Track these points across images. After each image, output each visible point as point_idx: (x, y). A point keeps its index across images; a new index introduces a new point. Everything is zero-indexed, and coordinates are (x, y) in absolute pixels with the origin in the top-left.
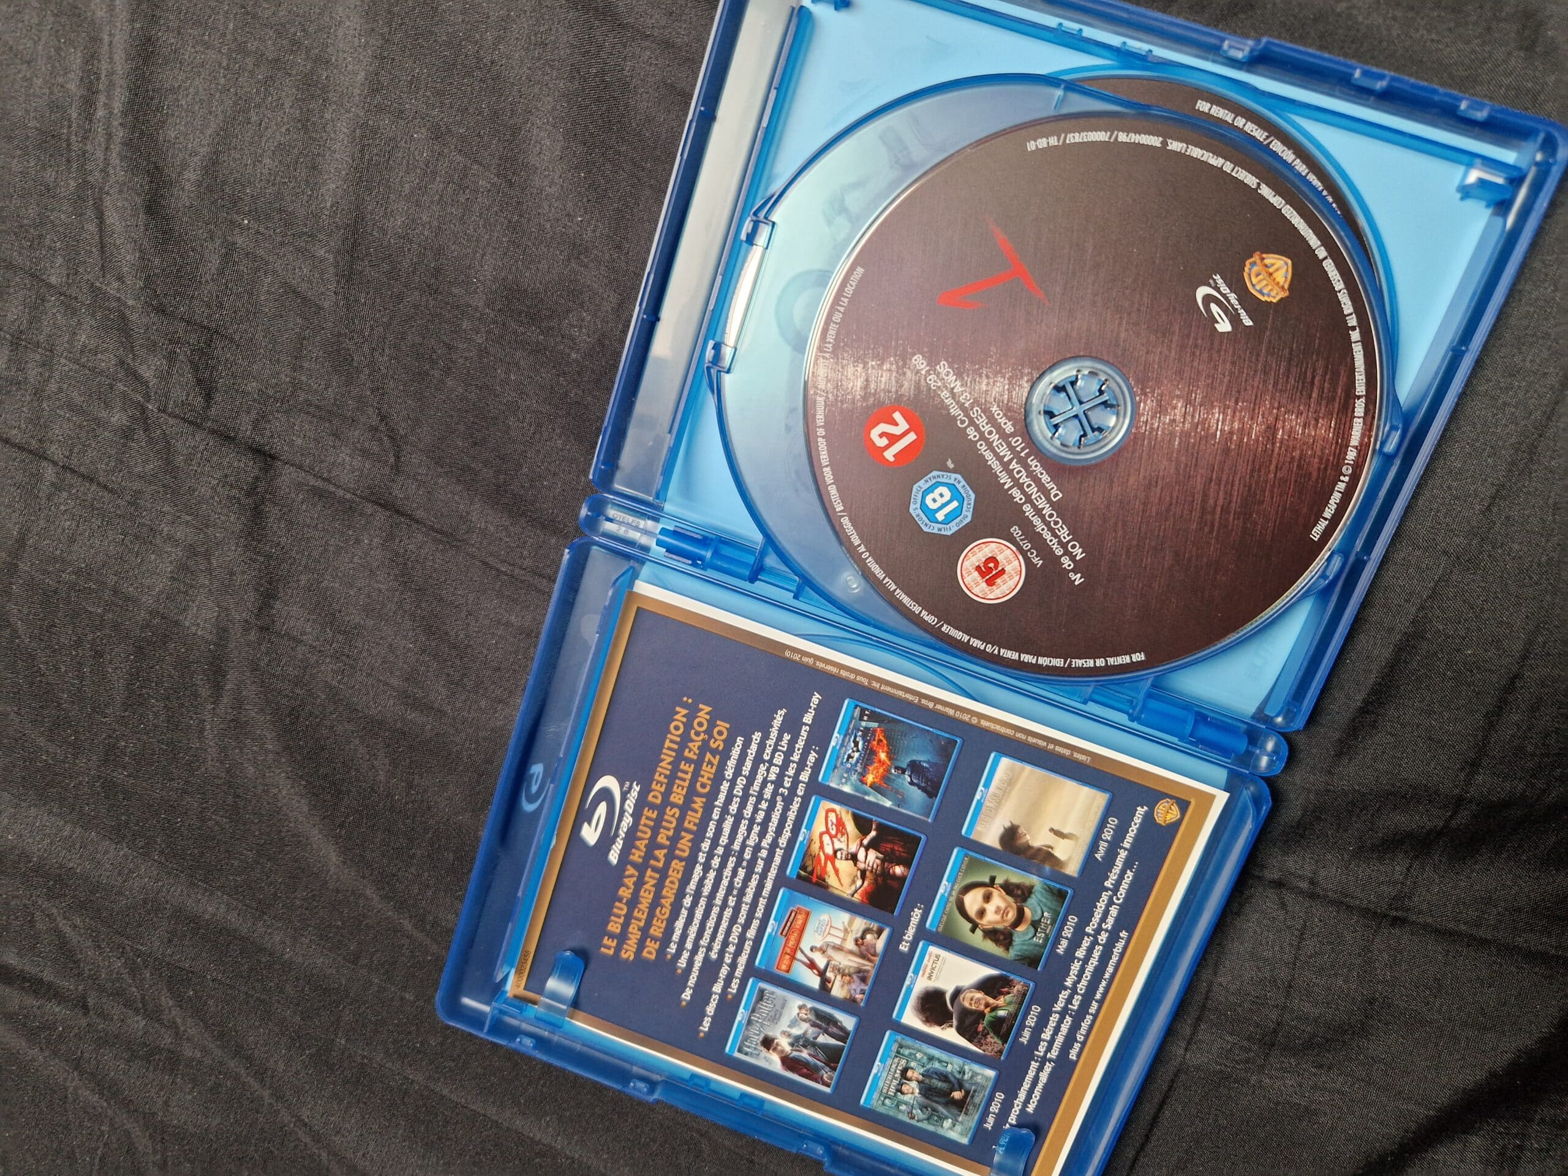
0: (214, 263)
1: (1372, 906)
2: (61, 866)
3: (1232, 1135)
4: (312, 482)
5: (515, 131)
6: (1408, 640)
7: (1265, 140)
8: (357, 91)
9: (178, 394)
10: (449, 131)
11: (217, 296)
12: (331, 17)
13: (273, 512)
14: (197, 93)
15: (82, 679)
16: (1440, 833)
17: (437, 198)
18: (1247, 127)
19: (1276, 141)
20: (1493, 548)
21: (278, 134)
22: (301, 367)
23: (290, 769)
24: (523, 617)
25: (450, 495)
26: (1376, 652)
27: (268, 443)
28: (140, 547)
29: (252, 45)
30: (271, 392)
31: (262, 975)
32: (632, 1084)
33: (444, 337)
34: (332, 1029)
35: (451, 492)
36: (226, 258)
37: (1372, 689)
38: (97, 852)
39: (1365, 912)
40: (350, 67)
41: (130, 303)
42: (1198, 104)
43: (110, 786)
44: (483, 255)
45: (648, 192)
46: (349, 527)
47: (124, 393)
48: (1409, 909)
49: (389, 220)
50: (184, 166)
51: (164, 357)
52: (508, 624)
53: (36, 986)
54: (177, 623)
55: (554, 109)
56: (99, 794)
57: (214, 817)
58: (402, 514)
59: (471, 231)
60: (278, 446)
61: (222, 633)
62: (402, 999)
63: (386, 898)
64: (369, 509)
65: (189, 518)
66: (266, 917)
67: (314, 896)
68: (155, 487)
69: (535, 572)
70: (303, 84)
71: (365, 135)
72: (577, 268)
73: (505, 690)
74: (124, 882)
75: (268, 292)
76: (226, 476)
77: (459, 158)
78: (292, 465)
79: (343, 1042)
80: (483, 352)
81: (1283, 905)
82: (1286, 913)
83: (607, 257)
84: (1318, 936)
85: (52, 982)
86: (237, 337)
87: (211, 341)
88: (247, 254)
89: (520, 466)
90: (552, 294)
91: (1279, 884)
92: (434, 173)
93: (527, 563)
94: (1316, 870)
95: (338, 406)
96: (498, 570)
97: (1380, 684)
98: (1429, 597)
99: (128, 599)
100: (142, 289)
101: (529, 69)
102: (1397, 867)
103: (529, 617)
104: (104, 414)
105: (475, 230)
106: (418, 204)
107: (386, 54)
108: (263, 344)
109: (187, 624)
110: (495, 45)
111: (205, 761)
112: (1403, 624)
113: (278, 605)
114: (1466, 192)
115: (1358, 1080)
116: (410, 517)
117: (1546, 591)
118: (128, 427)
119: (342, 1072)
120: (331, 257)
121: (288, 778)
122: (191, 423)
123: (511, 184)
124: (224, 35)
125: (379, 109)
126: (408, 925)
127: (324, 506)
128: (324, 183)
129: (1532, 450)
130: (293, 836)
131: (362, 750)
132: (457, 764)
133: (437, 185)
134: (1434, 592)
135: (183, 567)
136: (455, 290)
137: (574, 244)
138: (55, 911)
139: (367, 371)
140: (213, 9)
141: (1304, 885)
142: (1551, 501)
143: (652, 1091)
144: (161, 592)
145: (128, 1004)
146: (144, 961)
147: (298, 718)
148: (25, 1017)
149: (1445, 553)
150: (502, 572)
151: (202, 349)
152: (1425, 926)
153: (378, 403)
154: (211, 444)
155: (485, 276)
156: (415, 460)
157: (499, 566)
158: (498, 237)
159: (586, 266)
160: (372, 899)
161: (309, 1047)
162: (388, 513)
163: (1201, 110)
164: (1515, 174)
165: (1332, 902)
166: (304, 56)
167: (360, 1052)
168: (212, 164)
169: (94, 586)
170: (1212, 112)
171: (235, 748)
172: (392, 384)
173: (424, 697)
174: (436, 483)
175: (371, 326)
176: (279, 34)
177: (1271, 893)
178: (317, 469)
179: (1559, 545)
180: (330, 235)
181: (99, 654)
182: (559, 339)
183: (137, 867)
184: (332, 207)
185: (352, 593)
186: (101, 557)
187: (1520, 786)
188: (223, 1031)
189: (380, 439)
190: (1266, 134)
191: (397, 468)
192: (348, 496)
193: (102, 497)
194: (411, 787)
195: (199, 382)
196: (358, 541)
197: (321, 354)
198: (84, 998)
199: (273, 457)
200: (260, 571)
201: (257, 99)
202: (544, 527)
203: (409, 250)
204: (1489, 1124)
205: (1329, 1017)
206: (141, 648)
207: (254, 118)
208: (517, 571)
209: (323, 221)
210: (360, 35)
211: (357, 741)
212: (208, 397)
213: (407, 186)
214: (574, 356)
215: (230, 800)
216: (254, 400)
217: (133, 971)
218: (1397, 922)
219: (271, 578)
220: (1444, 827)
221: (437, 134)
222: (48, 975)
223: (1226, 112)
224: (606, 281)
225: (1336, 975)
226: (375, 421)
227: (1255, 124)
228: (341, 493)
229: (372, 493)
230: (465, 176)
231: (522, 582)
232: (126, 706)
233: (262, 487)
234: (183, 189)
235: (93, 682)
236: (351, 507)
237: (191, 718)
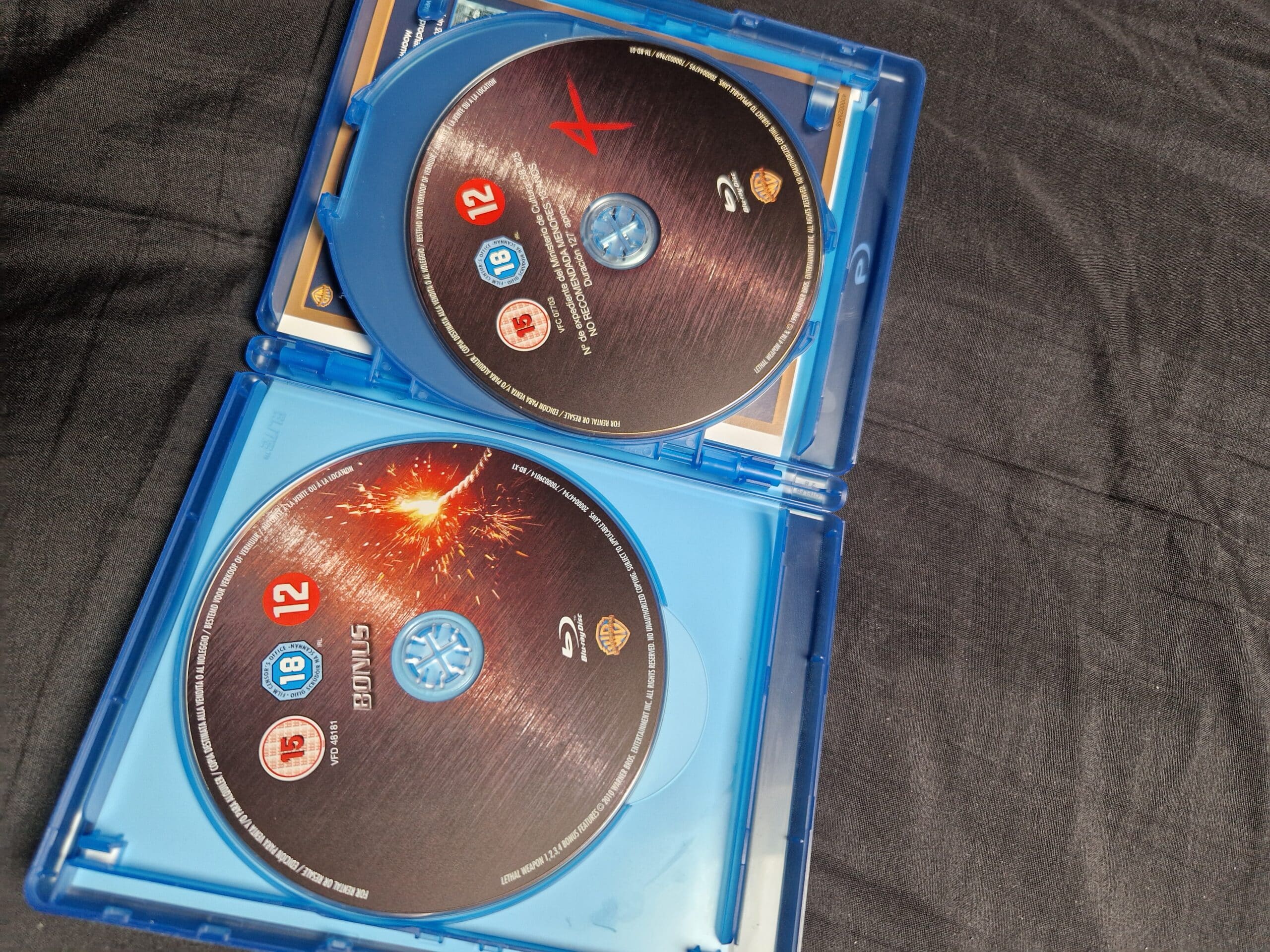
0: (1179, 652)
1: (164, 222)
2: (1233, 151)
3: (259, 24)
4: (1077, 481)
5: (949, 787)
6: (158, 442)
7: (304, 869)
8: (1082, 805)
9: (1196, 540)
10: (1003, 781)
11: (1173, 624)
12: (1109, 863)
13: (1106, 451)
14: (1210, 788)
15: (1239, 302)
16: (114, 288)
17: (1007, 724)
18: (321, 879)
19: (294, 869)
20: (94, 525)
21: (1141, 763)
22: (1097, 574)
23: (1066, 243)
24: (890, 388)
25: (962, 482)
26: (184, 429)
27: (1116, 508)
28: (1208, 412)
29: (1170, 833)
30: (1119, 550)
31: (1062, 79)
32: (757, 23)
33: (985, 610)
34: (1001, 40)
35: (961, 485)
36: (1170, 655)
37: (184, 399)
38: (1207, 165)
39: (169, 217)
40: (1089, 824)
41: (1243, 610)
42: (367, 895)
43: (1204, 219)
44: (963, 681)
45: (835, 748)
46: (1043, 447)
47: (1237, 536)
48: (132, 222)
49: (1043, 701)
50: (1213, 728)
51: (1211, 569)
52: (902, 382)
53: (1239, 54)
54: (1171, 353)
55: (920, 808)
56: (1211, 212)
57: (1118, 201)
58: (999, 462)
59: (976, 699)
60: (1108, 508)
61: (1135, 350)
62: (948, 71)
63: (971, 152)
64: (1028, 464)
65: (1174, 440)
66: (1064, 126)
67: (1029, 147)
68: (1203, 462)
69: (884, 426)
70: (1126, 806)
71: (1071, 771)
72: (885, 678)
73: (898, 328)
74: (1182, 143)
75: (1132, 632)
76: (1148, 477)
77: (992, 759)
78: (1094, 493)
79: (991, 31)
80: (952, 601)
81: (238, 216)
82: (234, 210)
83: (862, 691)
84: (206, 193)
85: (1227, 59)
86: (1153, 592)
87: (1174, 586)
88: (1153, 661)
89: (909, 511)
90: (902, 654)
91: (244, 234)
92: (1011, 744)
93: (892, 434)
94: (214, 249)
95: (1063, 545)
96: (916, 425)
97: (178, 404)
98: (144, 479)
99: (1212, 370)
100: (1237, 623)
101: (943, 840)
102: (146, 257)
103: (886, 389)
104: (1250, 518)
105: (972, 700)
106: (1021, 718)
107: (1062, 839)
108: (1130, 589)
109: (1163, 354)
110: (973, 857)
111: (1133, 245)
112: (164, 455)
113: (1093, 376)
114: (119, 841)
115: (160, 79)
116: (992, 460)
117: (46, 494)
118: (1229, 509)
119: (989, 6)
120: (1086, 666)
121: (1066, 236)
122: (1183, 517)
123: (947, 742)
124: (1195, 839)
125: (1062, 792)
126: (950, 134)
127: (1065, 461)
128: (1099, 727)
129: (70, 612)
130: (1053, 192)
131: (1010, 265)
132: (932, 262)
133: (1008, 735)
134: (140, 483)
135: (1172, 400)
136: (981, 649)
137: (890, 698)
138: (1234, 115)
139: (1044, 576)
140: (1205, 859)
141: (223, 235)
142: (50, 569)
143: (740, 19)
144: (1186, 379)
145: (1164, 47)
146: (1158, 81)
147: (1066, 285)
148: (1245, 29)
149: (134, 517)
150: (911, 424)
151: (1181, 579)
152: (118, 209)
153: (1031, 551)
154: (1164, 502)
155: (960, 664)
156: (995, 509)
157: (915, 429)
158: (953, 697)
159: (878, 680)
160: (981, 150)
161: (1018, 25)
162: (1012, 461)
163: (364, 890)
164: (77, 860)
165: (197, 223)
166: (1128, 830)
167: (977, 25)
168: (1192, 730)
169: (1241, 377)
170: (353, 889)
171: (1111, 258)
172: (1021, 568)
173: (965, 313)
174: (974, 491)
175: (1044, 613)
176: (1150, 845)
177: (251, 227)
178: (1074, 491)
179: (39, 534)
180: (1089, 684)
181: (1229, 323)
182: (891, 618)
183: (1173, 157)
184: (1091, 707)
185: (1036, 392)
186: (1238, 400)
187: (50, 332)
188: (1089, 30)
189: (1025, 520)
190: (303, 874)
191: (1009, 499)
192: (1046, 472)
193: (1243, 450)
194: (966, 239)
195: (1180, 552)
196: (1034, 436)
197: (1083, 586)
198: (1200, 49)
199: (1111, 497)
200: (1111, 402)
201: (1162, 789)
202: (882, 464)
203: (1023, 679)
204: (46, 51)
205: (190, 127)
206: (1197, 331)
207: (1162, 774)
208: (900, 426)
209: (1096, 695)
210: (1085, 852)
211: (1014, 272)
212: (1171, 540)
213: (1031, 731)
214: (877, 607)
215: (1109, 216)
216: (1132, 542)
217: (1165, 73)
218: (142, 211)
219: (1101, 398)
220: (111, 293)
221: (1012, 777)
222: (1231, 63)
223: (340, 891)
224: (861, 670)
225: (187, 163)
226: (1031, 536)
227: (314, 882)
228: (1053, 474)
229: (1027, 476)
230: (985, 745)
231: (894, 418)
232: (1201, 284)
233: (1117, 472)
234: (1212, 709)
235: (1230, 300)
236: (1043, 463)
237: (1148, 279)
